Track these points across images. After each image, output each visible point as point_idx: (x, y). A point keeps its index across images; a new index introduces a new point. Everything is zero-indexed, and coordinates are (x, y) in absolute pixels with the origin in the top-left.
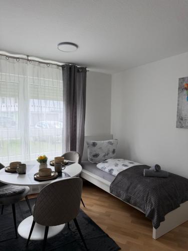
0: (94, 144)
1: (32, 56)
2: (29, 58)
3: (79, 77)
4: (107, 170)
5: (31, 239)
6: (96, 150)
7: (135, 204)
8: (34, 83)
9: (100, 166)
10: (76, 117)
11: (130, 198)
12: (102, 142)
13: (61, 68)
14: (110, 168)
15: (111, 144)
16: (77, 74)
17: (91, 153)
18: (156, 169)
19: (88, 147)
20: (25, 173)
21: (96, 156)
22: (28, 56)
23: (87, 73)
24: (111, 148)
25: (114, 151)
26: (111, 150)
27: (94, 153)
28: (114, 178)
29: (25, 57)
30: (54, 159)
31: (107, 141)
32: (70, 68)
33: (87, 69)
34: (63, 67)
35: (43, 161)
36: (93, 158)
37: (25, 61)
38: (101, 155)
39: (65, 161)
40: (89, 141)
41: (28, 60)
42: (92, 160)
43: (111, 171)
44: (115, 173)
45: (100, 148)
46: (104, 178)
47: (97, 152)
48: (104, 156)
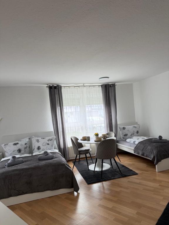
0: (124, 128)
1: (85, 84)
2: (85, 85)
3: (111, 90)
4: (132, 142)
5: (95, 170)
6: (125, 132)
7: (147, 156)
8: (87, 97)
9: (128, 140)
10: (111, 113)
11: (144, 153)
12: (129, 127)
13: (101, 87)
14: (134, 141)
15: (135, 127)
16: (110, 88)
17: (122, 134)
18: (159, 138)
19: (120, 130)
20: (90, 140)
21: (126, 135)
22: (84, 84)
23: (116, 86)
24: (136, 130)
25: (138, 132)
26: (136, 131)
27: (125, 134)
28: (136, 145)
29: (83, 85)
30: (101, 135)
31: (132, 126)
32: (106, 86)
33: (116, 84)
34: (102, 86)
35: (97, 135)
36: (124, 137)
37: (83, 87)
38: (129, 134)
39: (107, 136)
40: (120, 127)
41: (84, 86)
42: (123, 138)
43: (134, 142)
44: (137, 143)
45: (128, 130)
46: (130, 146)
47: (126, 133)
48: (131, 135)
